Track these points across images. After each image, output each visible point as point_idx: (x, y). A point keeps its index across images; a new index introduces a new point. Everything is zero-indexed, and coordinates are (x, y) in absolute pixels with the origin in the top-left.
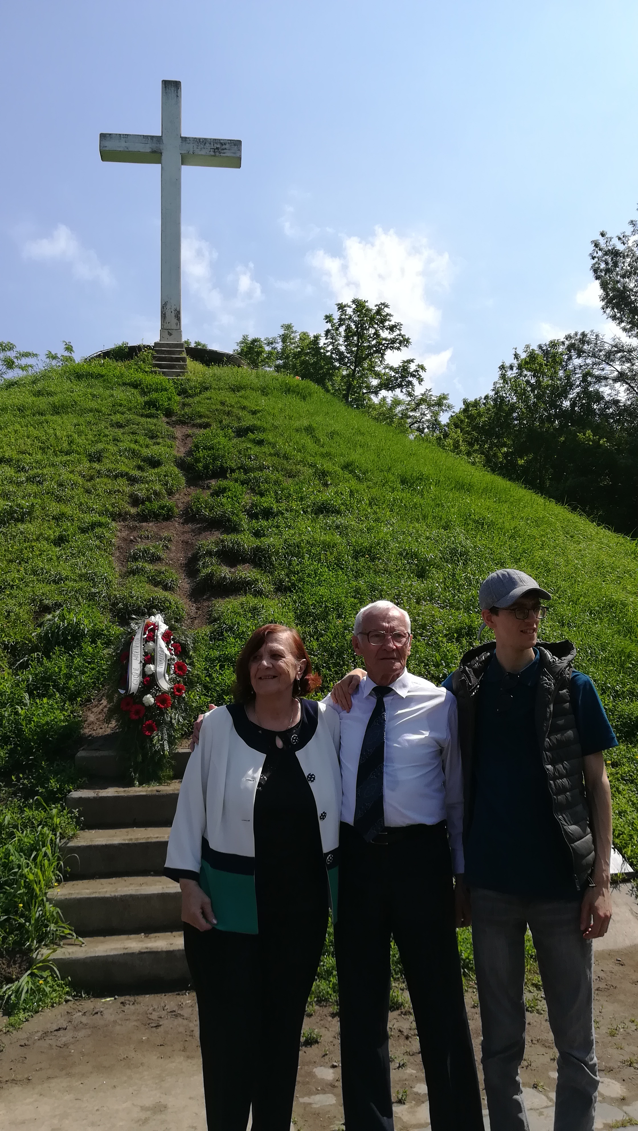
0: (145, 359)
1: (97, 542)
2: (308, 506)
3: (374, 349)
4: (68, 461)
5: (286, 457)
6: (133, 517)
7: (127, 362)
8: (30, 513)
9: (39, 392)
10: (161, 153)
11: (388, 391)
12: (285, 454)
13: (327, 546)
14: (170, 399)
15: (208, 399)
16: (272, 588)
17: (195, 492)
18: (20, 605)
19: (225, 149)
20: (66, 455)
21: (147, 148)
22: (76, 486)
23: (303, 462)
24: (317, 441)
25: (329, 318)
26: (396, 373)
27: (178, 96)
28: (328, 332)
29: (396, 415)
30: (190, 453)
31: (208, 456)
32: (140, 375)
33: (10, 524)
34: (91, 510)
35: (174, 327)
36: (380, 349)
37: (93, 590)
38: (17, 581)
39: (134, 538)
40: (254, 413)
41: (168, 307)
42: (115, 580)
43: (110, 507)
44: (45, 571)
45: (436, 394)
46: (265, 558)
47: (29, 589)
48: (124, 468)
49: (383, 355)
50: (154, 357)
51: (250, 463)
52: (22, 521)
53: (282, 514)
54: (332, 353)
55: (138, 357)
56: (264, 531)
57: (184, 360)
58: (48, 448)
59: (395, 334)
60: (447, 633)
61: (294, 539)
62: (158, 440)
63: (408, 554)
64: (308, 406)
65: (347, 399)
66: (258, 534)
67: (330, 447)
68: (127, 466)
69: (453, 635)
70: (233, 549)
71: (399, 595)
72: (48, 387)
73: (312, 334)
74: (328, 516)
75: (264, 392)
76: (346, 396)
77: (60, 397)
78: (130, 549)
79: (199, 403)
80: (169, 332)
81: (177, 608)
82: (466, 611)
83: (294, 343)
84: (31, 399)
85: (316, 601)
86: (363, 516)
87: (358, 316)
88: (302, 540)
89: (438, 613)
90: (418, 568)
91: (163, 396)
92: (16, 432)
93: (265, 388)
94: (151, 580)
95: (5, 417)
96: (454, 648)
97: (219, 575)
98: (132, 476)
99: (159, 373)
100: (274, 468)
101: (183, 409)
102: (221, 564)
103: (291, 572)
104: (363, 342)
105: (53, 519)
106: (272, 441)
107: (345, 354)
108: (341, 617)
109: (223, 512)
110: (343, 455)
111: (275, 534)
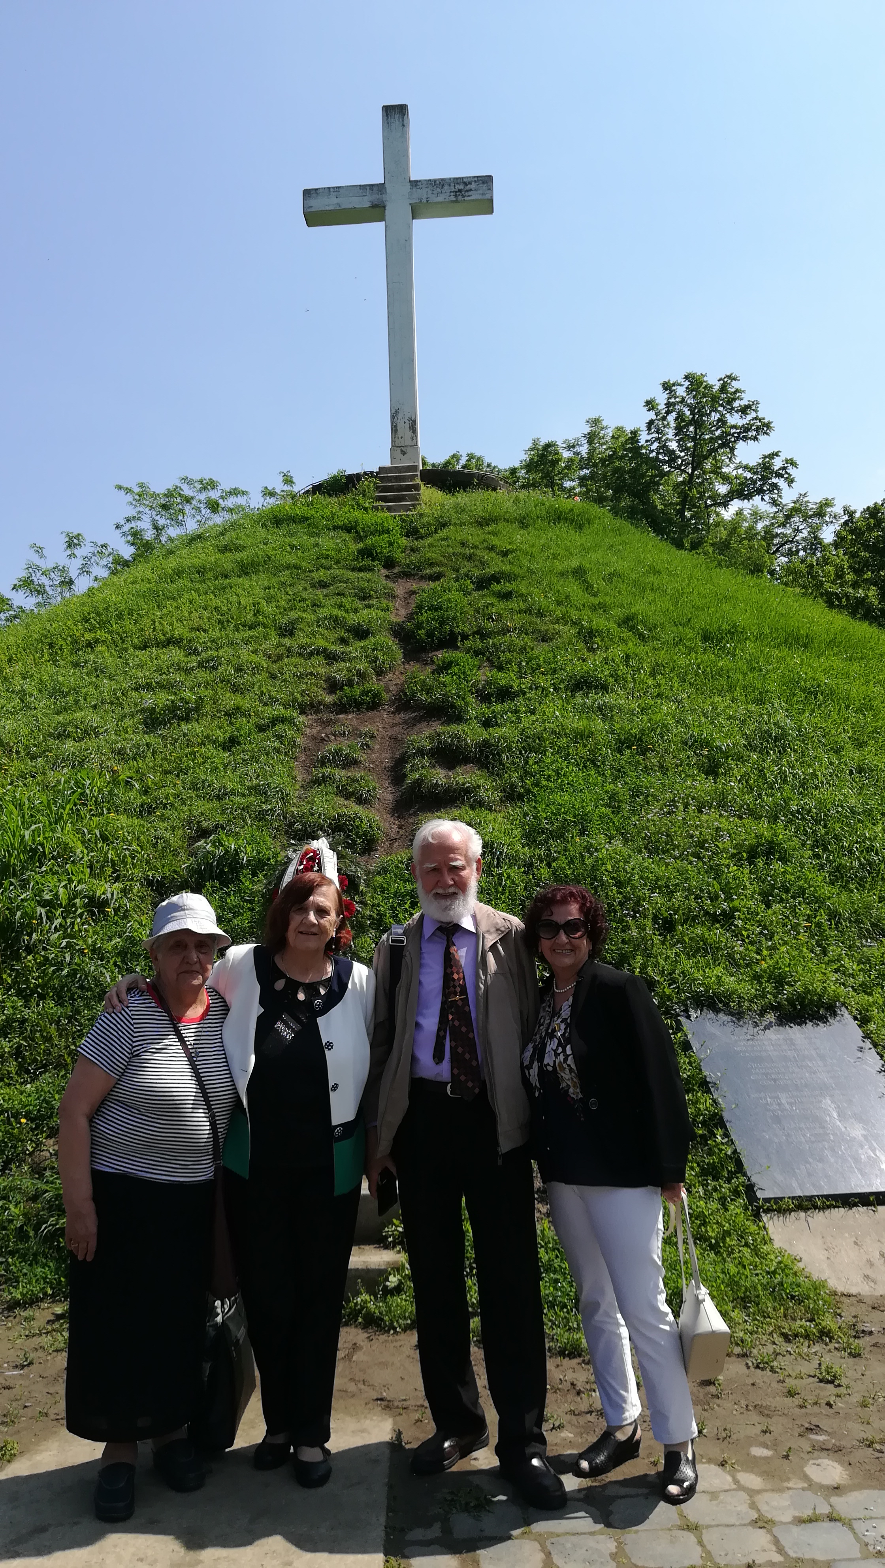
0: (365, 491)
1: (276, 744)
2: (562, 681)
3: (720, 442)
4: (252, 637)
5: (540, 614)
6: (327, 707)
7: (342, 497)
8: (197, 709)
9: (226, 546)
10: (384, 207)
11: (743, 500)
12: (539, 610)
13: (581, 736)
14: (391, 544)
15: (443, 539)
16: (497, 796)
17: (414, 667)
18: (173, 828)
19: (471, 190)
20: (250, 629)
21: (364, 202)
22: (258, 670)
23: (563, 619)
24: (588, 587)
25: (650, 405)
26: (755, 473)
27: (404, 125)
28: (650, 423)
29: (758, 534)
30: (410, 617)
31: (432, 620)
32: (358, 514)
33: (171, 724)
34: (273, 700)
35: (409, 442)
36: (727, 442)
37: (264, 807)
38: (171, 798)
39: (327, 736)
40: (505, 554)
41: (400, 416)
42: (294, 792)
43: (299, 696)
44: (207, 784)
45: (814, 499)
46: (493, 755)
47: (185, 808)
48: (321, 643)
49: (732, 449)
50: (377, 488)
51: (490, 625)
52: (187, 719)
53: (524, 694)
54: (658, 453)
55: (356, 489)
56: (496, 719)
57: (417, 487)
58: (228, 621)
59: (749, 417)
60: (735, 852)
61: (535, 728)
62: (371, 602)
63: (696, 741)
64: (584, 539)
65: (683, 516)
66: (487, 724)
67: (606, 594)
68: (326, 639)
69: (744, 854)
70: (451, 745)
71: (673, 800)
72: (237, 539)
73: (629, 428)
74: (588, 693)
75: (523, 523)
76: (681, 512)
77: (251, 551)
78: (319, 750)
79: (431, 545)
80: (402, 451)
81: (370, 827)
82: (772, 820)
83: (604, 444)
84: (214, 557)
85: (552, 813)
86: (639, 691)
87: (694, 397)
88: (545, 729)
89: (724, 825)
90: (709, 761)
91: (383, 540)
92: (191, 602)
93: (524, 518)
94: (341, 791)
95: (180, 583)
96: (742, 873)
97: (431, 781)
98: (330, 653)
99: (382, 509)
100: (523, 630)
101: (409, 556)
102: (434, 767)
103: (527, 773)
104: (703, 434)
105: (225, 715)
106: (525, 592)
107: (678, 453)
108: (584, 834)
109: (444, 695)
110: (622, 606)
111: (512, 722)
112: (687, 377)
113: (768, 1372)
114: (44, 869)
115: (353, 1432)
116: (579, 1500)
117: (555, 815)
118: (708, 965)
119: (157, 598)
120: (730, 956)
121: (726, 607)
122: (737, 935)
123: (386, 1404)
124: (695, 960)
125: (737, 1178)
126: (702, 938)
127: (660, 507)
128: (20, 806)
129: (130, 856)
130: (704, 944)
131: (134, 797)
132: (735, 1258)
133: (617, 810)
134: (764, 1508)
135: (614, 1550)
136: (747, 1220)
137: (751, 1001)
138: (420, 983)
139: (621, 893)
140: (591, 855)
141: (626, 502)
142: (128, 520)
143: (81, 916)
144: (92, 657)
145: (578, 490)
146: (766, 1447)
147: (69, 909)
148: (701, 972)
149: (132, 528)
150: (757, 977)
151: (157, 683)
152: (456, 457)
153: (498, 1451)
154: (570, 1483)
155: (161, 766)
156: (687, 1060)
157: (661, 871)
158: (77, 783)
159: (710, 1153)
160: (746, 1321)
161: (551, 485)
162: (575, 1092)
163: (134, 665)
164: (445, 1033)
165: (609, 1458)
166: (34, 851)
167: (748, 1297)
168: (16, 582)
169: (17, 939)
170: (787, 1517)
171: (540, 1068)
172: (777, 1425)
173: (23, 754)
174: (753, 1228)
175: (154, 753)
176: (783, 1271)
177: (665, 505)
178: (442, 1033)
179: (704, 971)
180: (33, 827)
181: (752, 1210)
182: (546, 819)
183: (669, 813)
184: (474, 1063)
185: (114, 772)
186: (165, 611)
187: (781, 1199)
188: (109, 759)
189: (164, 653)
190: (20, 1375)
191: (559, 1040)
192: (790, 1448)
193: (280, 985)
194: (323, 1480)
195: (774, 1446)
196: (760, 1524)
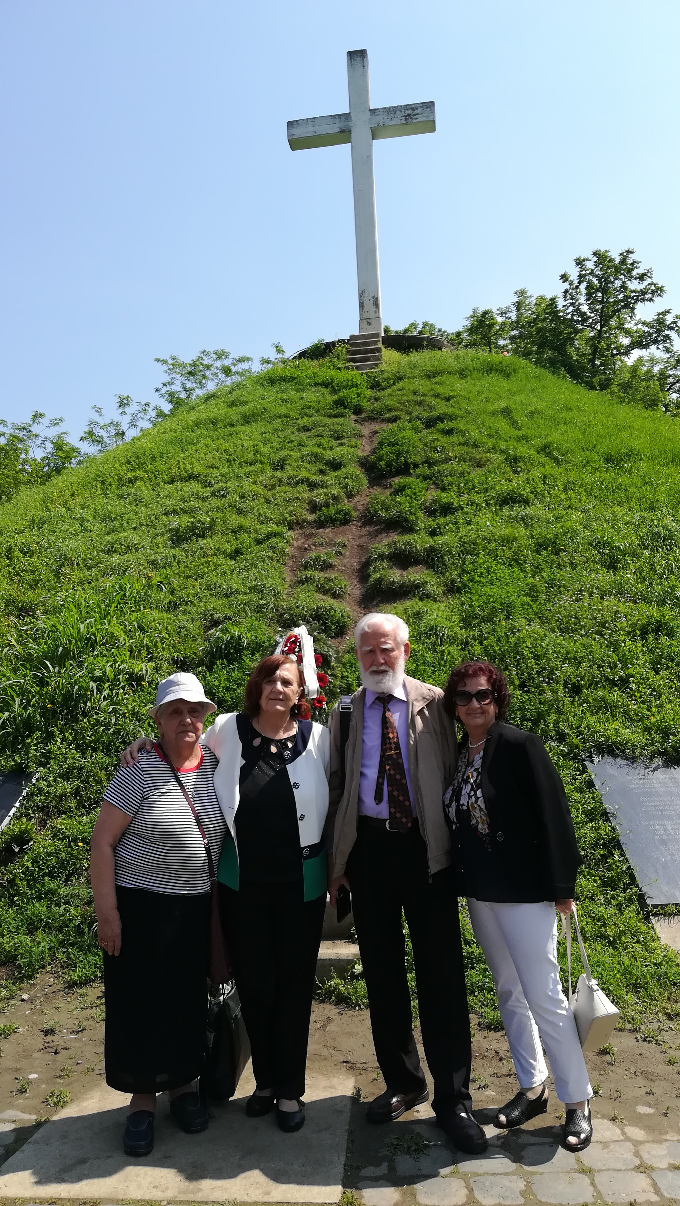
0: (339, 355)
1: (270, 554)
2: (492, 498)
3: (622, 304)
4: (252, 472)
5: (476, 446)
6: (310, 523)
7: (321, 360)
8: (211, 528)
9: (233, 402)
10: (350, 131)
11: (641, 349)
12: (474, 443)
13: (507, 541)
14: (359, 395)
15: (399, 390)
16: (440, 590)
17: (376, 491)
18: (193, 620)
19: (418, 114)
20: (250, 466)
21: (334, 129)
22: (257, 497)
23: (493, 449)
24: (514, 423)
25: (564, 278)
26: (651, 327)
27: (364, 66)
28: (566, 292)
29: (653, 376)
30: (373, 452)
31: (391, 453)
32: (333, 373)
33: (191, 540)
34: (268, 520)
35: (373, 315)
36: (628, 304)
37: (261, 602)
38: (191, 597)
39: (309, 546)
40: (448, 399)
41: (366, 295)
42: (284, 590)
43: (288, 516)
44: (218, 586)
46: (438, 557)
47: (202, 604)
48: (304, 474)
49: (633, 309)
50: (348, 352)
51: (436, 456)
52: (203, 536)
53: (462, 509)
54: (573, 315)
55: (332, 353)
56: (440, 529)
57: (379, 350)
58: (234, 460)
59: (646, 283)
60: (630, 630)
61: (470, 536)
62: (343, 441)
63: (599, 542)
64: (511, 385)
65: (594, 364)
66: (433, 533)
67: (528, 428)
68: (309, 471)
69: (637, 632)
70: (405, 550)
71: (581, 590)
72: (241, 396)
73: (549, 296)
74: (513, 507)
75: (462, 375)
76: (593, 360)
77: (252, 405)
78: (303, 558)
79: (390, 395)
80: (368, 322)
81: (342, 616)
82: (660, 604)
83: (529, 310)
84: (224, 411)
85: (484, 602)
86: (554, 504)
87: (601, 269)
88: (478, 536)
89: (622, 608)
90: (610, 558)
91: (353, 392)
92: (206, 446)
93: (463, 370)
94: (320, 589)
95: (199, 432)
96: (636, 646)
97: (389, 579)
98: (312, 482)
99: (352, 368)
100: (462, 459)
101: (373, 403)
102: (392, 568)
103: (464, 571)
104: (609, 298)
105: (232, 532)
106: (463, 429)
107: (589, 314)
108: (509, 618)
109: (399, 512)
110: (540, 437)
111: (453, 531)
112: (595, 254)
113: (653, 1045)
114: (96, 653)
115: (324, 1087)
116: (497, 1146)
117: (486, 603)
118: (608, 720)
119: (181, 443)
120: (626, 713)
121: (625, 435)
122: (631, 696)
123: (350, 1066)
124: (597, 716)
125: (631, 889)
126: (604, 699)
127: (575, 358)
128: (78, 606)
129: (161, 642)
130: (605, 703)
131: (164, 596)
132: (629, 952)
133: (535, 599)
134: (645, 1156)
135: (523, 1188)
136: (639, 922)
137: (642, 748)
138: (363, 741)
139: (538, 664)
140: (515, 634)
141: (548, 354)
142: (165, 385)
143: (123, 688)
144: (133, 490)
145: (510, 347)
146: (650, 1106)
147: (114, 683)
148: (602, 726)
149: (168, 391)
150: (647, 729)
151: (181, 509)
152: (414, 325)
153: (434, 1106)
154: (490, 1131)
155: (184, 572)
156: (591, 796)
157: (570, 646)
158: (121, 587)
159: (610, 869)
160: (637, 1003)
161: (489, 344)
162: (484, 828)
163: (164, 496)
164: (383, 779)
165: (522, 1113)
166: (89, 639)
167: (639, 984)
168: (83, 435)
169: (76, 706)
170: (664, 1164)
171: (457, 807)
172: (659, 1088)
173: (81, 566)
174: (644, 928)
175: (179, 562)
176: (667, 963)
177: (580, 356)
178: (381, 780)
179: (605, 725)
180: (87, 622)
181: (643, 914)
182: (478, 607)
183: (577, 600)
184: (407, 803)
185: (149, 578)
186: (187, 454)
187: (667, 905)
188: (145, 568)
189: (186, 486)
190: (76, 1038)
191: (472, 785)
192: (668, 1108)
193: (257, 742)
194: (298, 1126)
195: (655, 1105)
196: (642, 1169)
